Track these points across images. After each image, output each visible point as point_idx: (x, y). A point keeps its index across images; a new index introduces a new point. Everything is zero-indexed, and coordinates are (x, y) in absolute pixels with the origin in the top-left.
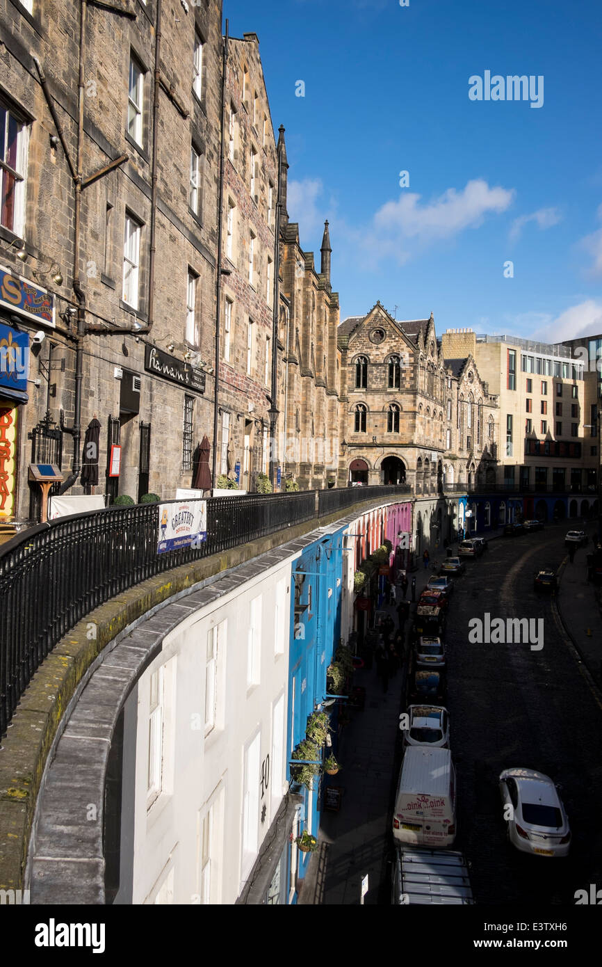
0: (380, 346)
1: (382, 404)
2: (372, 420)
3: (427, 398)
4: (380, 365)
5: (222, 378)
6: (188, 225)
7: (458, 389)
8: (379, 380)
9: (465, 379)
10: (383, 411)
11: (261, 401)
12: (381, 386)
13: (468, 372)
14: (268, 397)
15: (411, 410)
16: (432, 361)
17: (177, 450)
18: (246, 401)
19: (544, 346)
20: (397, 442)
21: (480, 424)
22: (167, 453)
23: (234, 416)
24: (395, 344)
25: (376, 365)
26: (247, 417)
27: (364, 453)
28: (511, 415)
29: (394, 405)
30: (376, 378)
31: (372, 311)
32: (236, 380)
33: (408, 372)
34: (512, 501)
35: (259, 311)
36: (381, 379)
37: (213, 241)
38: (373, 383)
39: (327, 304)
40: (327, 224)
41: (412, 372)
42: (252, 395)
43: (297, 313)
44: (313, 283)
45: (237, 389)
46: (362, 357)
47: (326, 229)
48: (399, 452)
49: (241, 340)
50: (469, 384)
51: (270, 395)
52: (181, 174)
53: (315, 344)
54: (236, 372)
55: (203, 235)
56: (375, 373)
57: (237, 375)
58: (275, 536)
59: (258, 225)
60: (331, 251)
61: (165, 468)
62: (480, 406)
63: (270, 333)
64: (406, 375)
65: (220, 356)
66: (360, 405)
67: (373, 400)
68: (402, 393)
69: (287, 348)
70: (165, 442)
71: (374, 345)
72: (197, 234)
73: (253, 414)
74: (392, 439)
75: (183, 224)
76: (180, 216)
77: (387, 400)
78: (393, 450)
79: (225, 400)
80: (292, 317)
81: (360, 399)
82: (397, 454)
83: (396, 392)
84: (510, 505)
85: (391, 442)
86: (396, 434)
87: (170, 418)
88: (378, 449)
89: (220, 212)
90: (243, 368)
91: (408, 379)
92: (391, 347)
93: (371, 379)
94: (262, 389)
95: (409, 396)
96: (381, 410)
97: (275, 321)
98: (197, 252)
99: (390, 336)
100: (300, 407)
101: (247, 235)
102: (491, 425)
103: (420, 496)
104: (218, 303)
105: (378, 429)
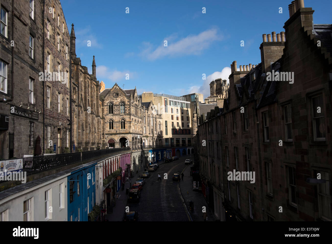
0: (117, 99)
1: (119, 119)
2: (115, 125)
3: (135, 117)
4: (118, 105)
5: (46, 114)
6: (29, 62)
7: (148, 112)
8: (117, 111)
9: (150, 109)
10: (119, 122)
11: (65, 121)
12: (118, 113)
13: (151, 107)
14: (68, 120)
15: (129, 121)
16: (136, 103)
17: (27, 141)
18: (58, 122)
19: (177, 97)
20: (125, 132)
21: (156, 124)
22: (22, 142)
23: (53, 127)
24: (122, 98)
25: (116, 105)
26: (58, 127)
27: (113, 137)
28: (167, 121)
29: (123, 119)
30: (116, 110)
31: (114, 86)
32: (53, 114)
33: (127, 108)
34: (168, 150)
35: (63, 90)
36: (118, 110)
37: (41, 67)
38: (115, 112)
39: (95, 85)
40: (94, 57)
41: (129, 107)
42: (61, 119)
43: (81, 89)
44: (88, 78)
45: (53, 118)
46: (111, 103)
47: (94, 58)
48: (125, 136)
49: (55, 100)
50: (151, 111)
51: (69, 119)
52: (25, 45)
53: (90, 99)
54: (53, 112)
55: (36, 65)
56: (116, 108)
57: (53, 113)
58: (58, 169)
59: (61, 60)
60: (96, 66)
61: (21, 148)
62: (156, 118)
63: (69, 97)
64: (127, 109)
65: (45, 107)
66: (111, 120)
67: (115, 118)
68: (126, 115)
69: (77, 102)
70: (21, 139)
71: (115, 98)
72: (33, 65)
73: (62, 126)
74: (123, 131)
75: (27, 62)
76: (25, 59)
77: (120, 118)
78: (123, 135)
79: (48, 122)
80: (78, 90)
81: (111, 118)
82: (125, 137)
83: (123, 115)
84: (167, 152)
85: (123, 132)
86: (124, 129)
87: (23, 130)
88: (118, 135)
89: (43, 57)
90: (56, 110)
91: (127, 110)
92: (121, 99)
93: (114, 111)
94: (65, 117)
95: (128, 116)
96: (118, 121)
97: (71, 93)
98: (33, 72)
99: (121, 95)
100: (84, 122)
101: (56, 63)
102: (160, 125)
103: (134, 151)
104: (43, 88)
105: (118, 128)
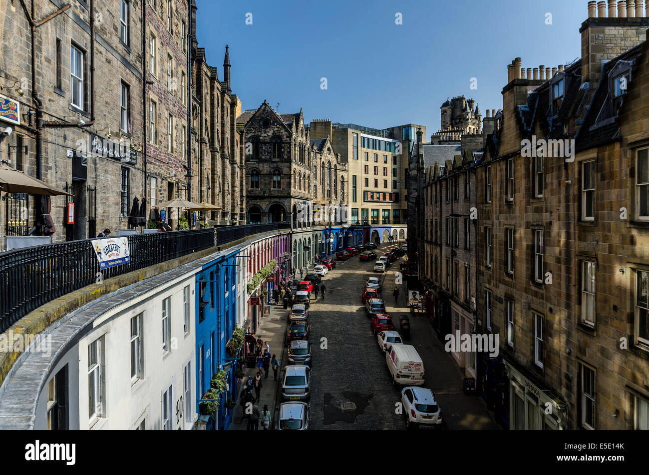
0: (267, 130)
1: (269, 169)
2: (262, 180)
3: (299, 165)
4: (267, 143)
5: (149, 154)
6: (120, 52)
7: (320, 159)
9: (325, 152)
10: (270, 174)
11: (180, 169)
12: (268, 157)
13: (327, 147)
14: (185, 167)
15: (288, 173)
16: (302, 140)
17: (117, 204)
18: (168, 170)
19: (376, 131)
20: (280, 195)
21: (336, 181)
22: (109, 206)
23: (159, 180)
24: (276, 129)
25: (265, 143)
26: (169, 180)
27: (258, 202)
28: (355, 176)
29: (277, 170)
30: (265, 152)
31: (261, 107)
32: (160, 155)
34: (356, 232)
35: (176, 109)
36: (268, 153)
37: (139, 61)
38: (263, 155)
39: (229, 102)
40: (227, 48)
41: (288, 148)
42: (173, 166)
43: (206, 108)
44: (218, 88)
45: (161, 162)
46: (255, 138)
47: (227, 51)
48: (281, 201)
49: (164, 128)
50: (328, 155)
51: (186, 165)
52: (114, 17)
53: (220, 129)
54: (160, 150)
55: (131, 58)
56: (264, 148)
57: (160, 152)
58: (181, 258)
59: (173, 50)
60: (230, 66)
61: (108, 217)
62: (336, 170)
63: (185, 123)
64: (284, 150)
65: (147, 140)
66: (255, 170)
67: (263, 166)
68: (282, 162)
69: (198, 132)
70: (107, 199)
71: (263, 130)
72: (127, 57)
73: (174, 178)
74: (276, 192)
75: (116, 51)
76: (114, 45)
77: (272, 166)
78: (277, 200)
79: (152, 169)
80: (201, 111)
81: (254, 166)
82: (279, 202)
83: (278, 162)
84: (355, 234)
85: (276, 195)
86: (279, 189)
87: (110, 183)
88: (267, 199)
89: (144, 42)
90: (165, 147)
91: (286, 153)
92: (274, 131)
93: (261, 153)
94: (180, 161)
95: (286, 164)
96: (268, 173)
97: (189, 115)
98: (127, 70)
99: (274, 124)
100: (210, 172)
101: (165, 56)
102: (343, 183)
103: (295, 230)
104: (144, 104)
105: (267, 186)
